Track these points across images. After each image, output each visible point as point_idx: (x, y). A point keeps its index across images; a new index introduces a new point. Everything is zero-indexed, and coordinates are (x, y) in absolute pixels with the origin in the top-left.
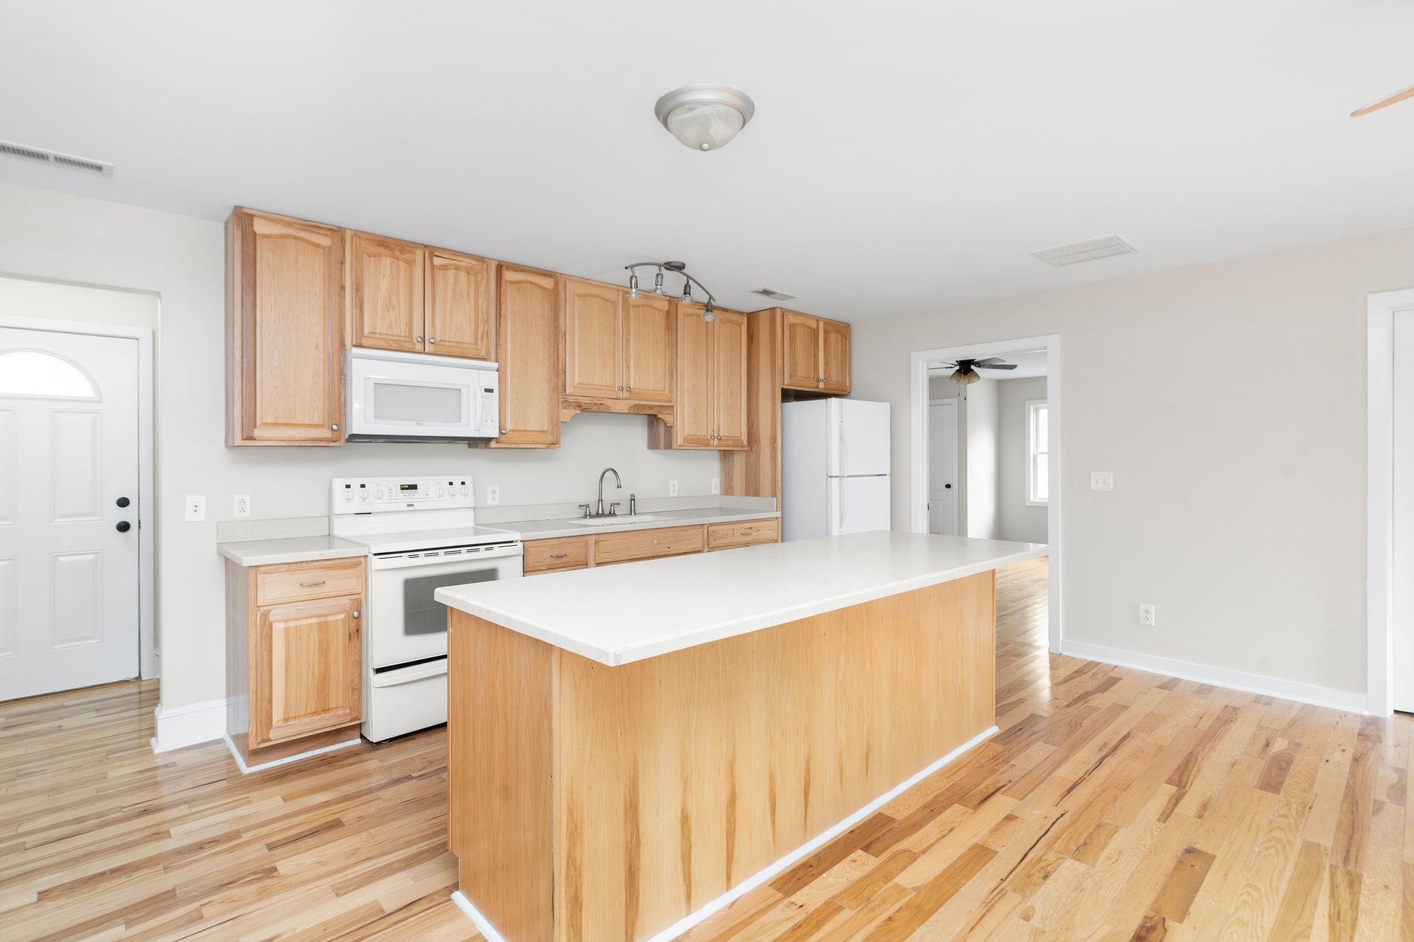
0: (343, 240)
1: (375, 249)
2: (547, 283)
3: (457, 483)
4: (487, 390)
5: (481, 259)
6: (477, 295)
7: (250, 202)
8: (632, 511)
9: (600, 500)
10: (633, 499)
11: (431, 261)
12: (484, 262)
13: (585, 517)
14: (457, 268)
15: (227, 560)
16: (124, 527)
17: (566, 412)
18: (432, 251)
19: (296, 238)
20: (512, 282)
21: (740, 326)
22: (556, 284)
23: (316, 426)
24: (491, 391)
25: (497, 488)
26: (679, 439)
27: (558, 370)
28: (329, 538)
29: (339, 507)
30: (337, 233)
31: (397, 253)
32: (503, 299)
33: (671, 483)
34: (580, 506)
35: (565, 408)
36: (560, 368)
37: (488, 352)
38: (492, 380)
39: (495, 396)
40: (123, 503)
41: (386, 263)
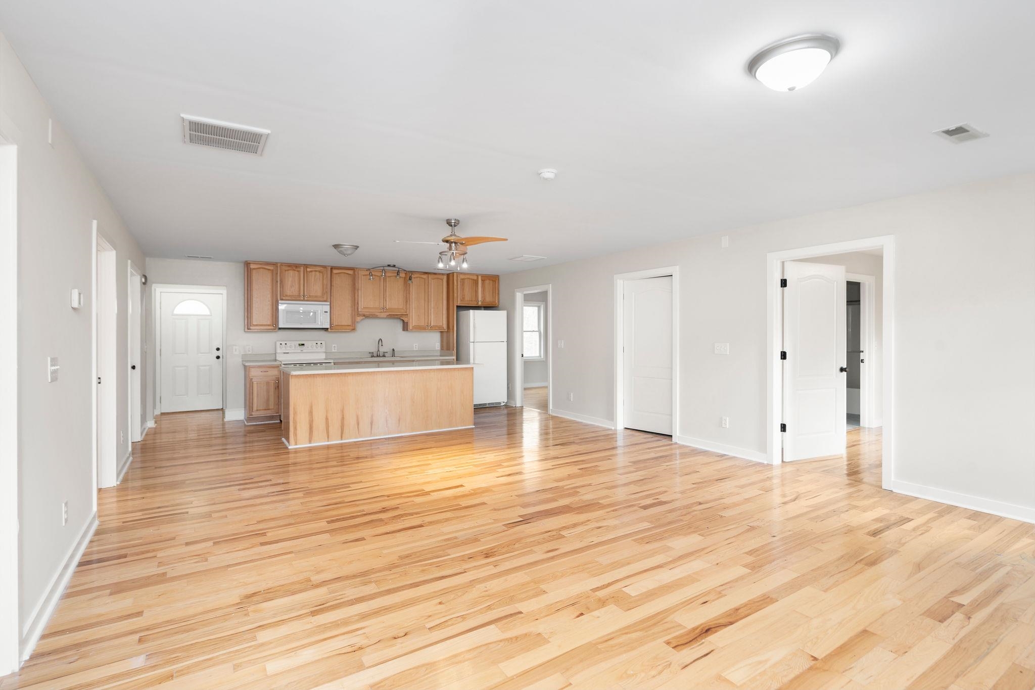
0: (277, 267)
1: (287, 268)
2: (350, 272)
3: (319, 344)
4: (325, 312)
5: (324, 267)
6: (323, 280)
7: (250, 258)
8: (393, 355)
9: (378, 351)
10: (393, 350)
11: (306, 270)
12: (325, 268)
13: (372, 357)
14: (316, 271)
15: (244, 365)
16: (218, 357)
17: (358, 318)
18: (306, 266)
19: (263, 268)
20: (336, 274)
21: (442, 280)
22: (354, 272)
23: (269, 325)
24: (327, 312)
25: (336, 346)
26: (410, 327)
27: (355, 303)
28: (276, 360)
29: (279, 351)
30: (275, 264)
31: (294, 268)
32: (332, 279)
33: (415, 345)
34: (370, 353)
35: (359, 316)
36: (356, 302)
37: (327, 298)
38: (327, 308)
39: (328, 314)
40: (218, 349)
41: (291, 273)
